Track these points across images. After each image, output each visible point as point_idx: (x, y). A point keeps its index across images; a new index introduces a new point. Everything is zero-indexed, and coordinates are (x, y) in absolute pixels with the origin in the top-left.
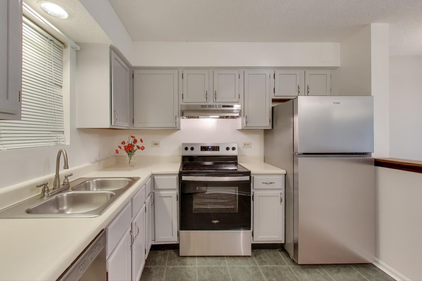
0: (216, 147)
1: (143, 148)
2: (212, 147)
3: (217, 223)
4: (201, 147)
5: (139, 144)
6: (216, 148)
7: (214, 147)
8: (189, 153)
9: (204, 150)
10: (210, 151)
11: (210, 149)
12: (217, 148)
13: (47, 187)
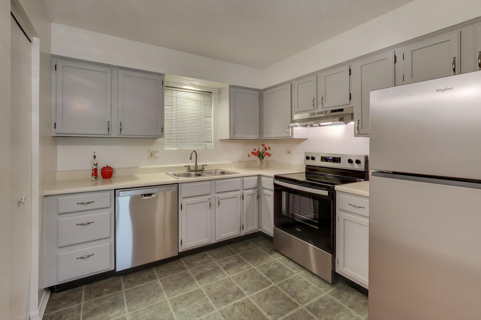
0: (338, 158)
1: (270, 155)
2: (333, 158)
3: (299, 231)
4: (322, 157)
5: (268, 151)
6: (336, 160)
7: (335, 158)
8: (311, 163)
9: (324, 161)
10: (330, 162)
11: (330, 160)
12: (338, 160)
13: (190, 168)
